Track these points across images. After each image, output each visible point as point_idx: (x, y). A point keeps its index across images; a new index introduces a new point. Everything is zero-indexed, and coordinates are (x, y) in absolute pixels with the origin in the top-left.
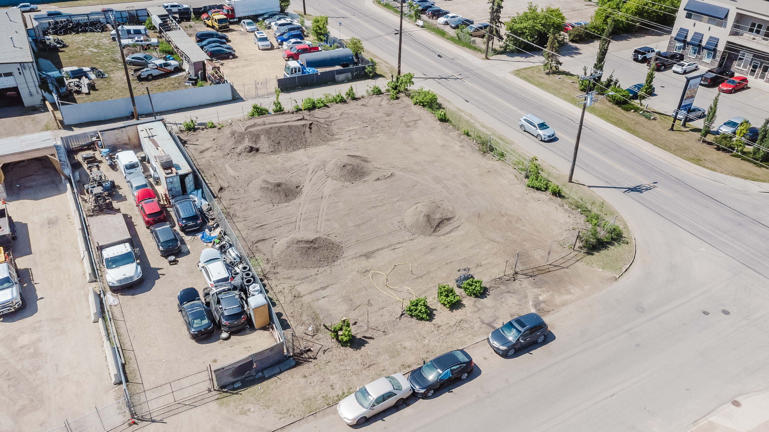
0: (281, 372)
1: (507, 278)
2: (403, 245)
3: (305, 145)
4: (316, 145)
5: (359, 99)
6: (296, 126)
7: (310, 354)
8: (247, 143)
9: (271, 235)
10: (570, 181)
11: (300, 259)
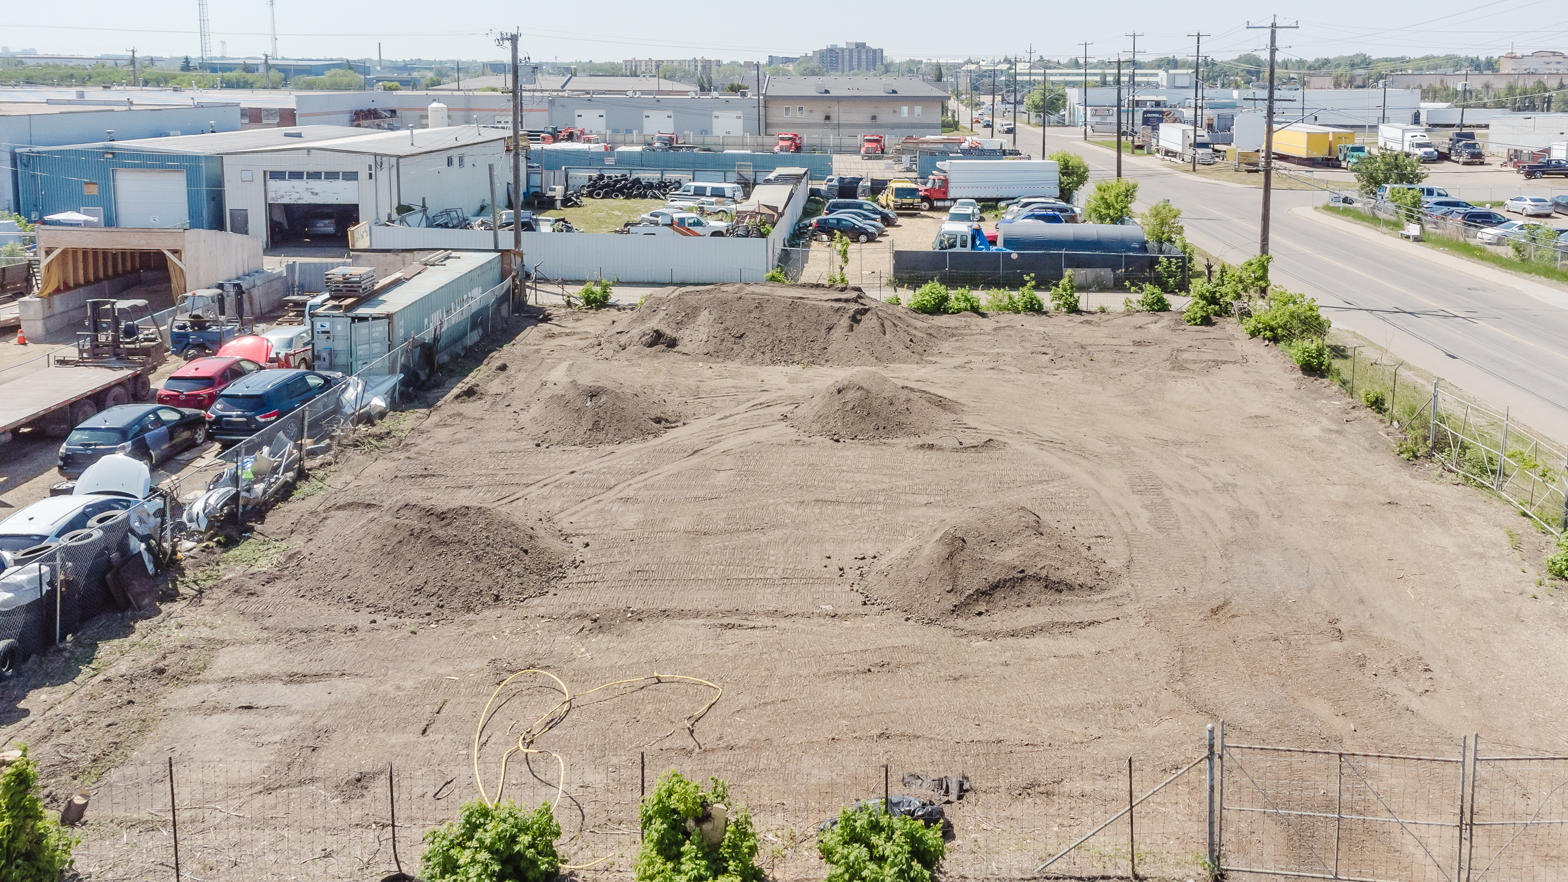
3: (814, 357)
5: (1091, 313)
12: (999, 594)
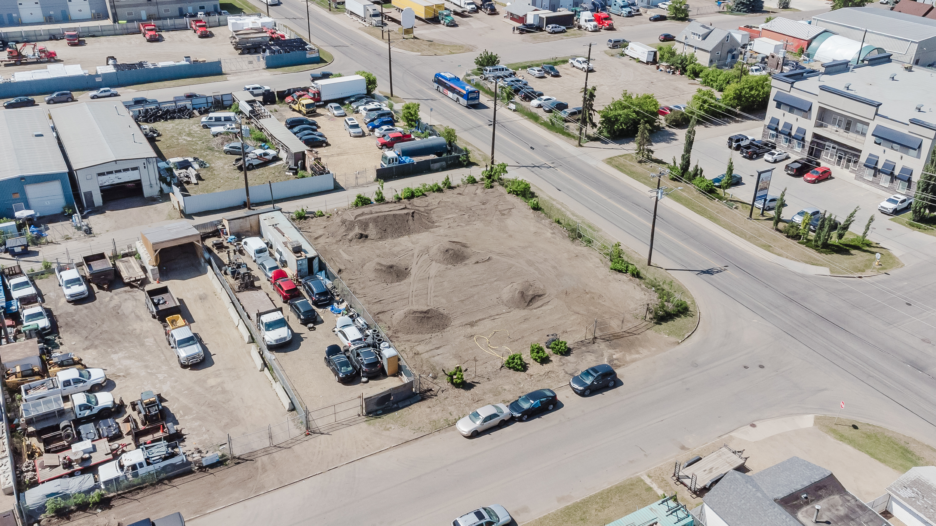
0: (411, 404)
1: (588, 341)
2: (501, 316)
3: (409, 232)
4: (419, 232)
5: (455, 188)
6: (400, 215)
7: (432, 393)
8: (357, 230)
9: (388, 308)
10: (649, 264)
11: (416, 327)
12: (533, 301)
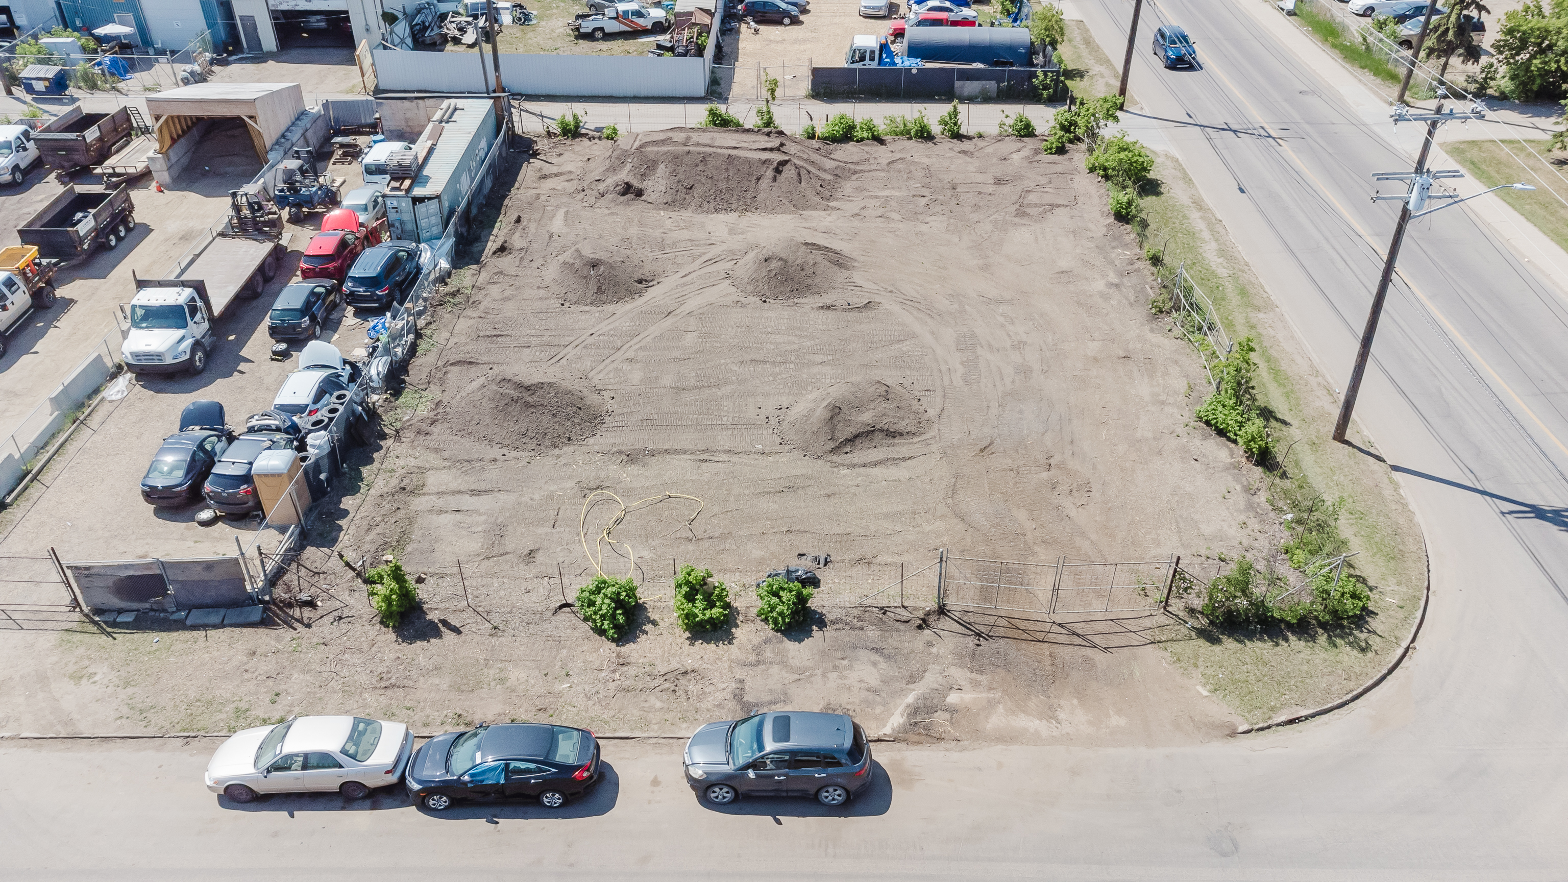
1: (905, 615)
6: (748, 160)
9: (484, 359)
10: (1340, 436)
12: (858, 441)
